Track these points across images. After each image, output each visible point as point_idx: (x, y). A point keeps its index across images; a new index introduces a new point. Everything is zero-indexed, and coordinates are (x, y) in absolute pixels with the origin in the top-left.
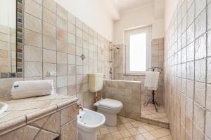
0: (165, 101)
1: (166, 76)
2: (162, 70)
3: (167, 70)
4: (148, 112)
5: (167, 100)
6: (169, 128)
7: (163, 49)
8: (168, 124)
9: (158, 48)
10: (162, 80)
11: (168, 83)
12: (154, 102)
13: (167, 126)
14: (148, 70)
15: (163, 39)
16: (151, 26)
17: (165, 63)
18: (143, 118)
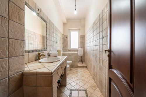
0: (85, 59)
1: (85, 50)
2: (84, 48)
3: (86, 48)
4: (80, 64)
5: (86, 59)
6: (87, 68)
7: (84, 40)
8: (86, 66)
9: (82, 39)
10: (84, 52)
11: (86, 52)
12: (81, 61)
13: (86, 67)
14: (79, 48)
15: (84, 36)
16: (80, 29)
17: (85, 45)
18: (79, 66)
